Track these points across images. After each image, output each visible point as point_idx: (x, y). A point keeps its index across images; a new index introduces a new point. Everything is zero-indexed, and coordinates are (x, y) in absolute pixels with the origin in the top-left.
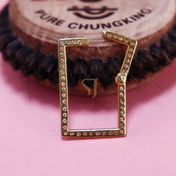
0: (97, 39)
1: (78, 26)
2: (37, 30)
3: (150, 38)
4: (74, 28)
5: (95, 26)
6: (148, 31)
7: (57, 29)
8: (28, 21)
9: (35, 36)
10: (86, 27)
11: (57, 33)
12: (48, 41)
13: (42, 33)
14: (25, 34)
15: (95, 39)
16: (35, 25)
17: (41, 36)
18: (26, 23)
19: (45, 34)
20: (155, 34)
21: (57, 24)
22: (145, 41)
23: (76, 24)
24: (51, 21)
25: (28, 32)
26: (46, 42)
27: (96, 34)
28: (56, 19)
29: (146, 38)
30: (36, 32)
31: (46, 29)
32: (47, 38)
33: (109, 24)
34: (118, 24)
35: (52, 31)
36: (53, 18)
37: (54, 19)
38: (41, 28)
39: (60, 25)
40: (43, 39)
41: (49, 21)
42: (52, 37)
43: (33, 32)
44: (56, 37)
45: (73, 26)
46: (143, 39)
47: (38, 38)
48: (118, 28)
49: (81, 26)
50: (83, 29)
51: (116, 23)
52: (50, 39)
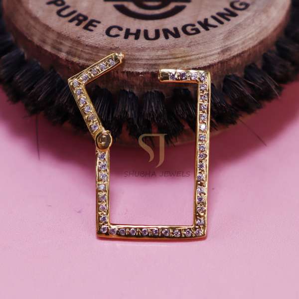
0: (156, 59)
1: (122, 33)
2: (52, 36)
3: (246, 55)
4: (117, 36)
5: (152, 34)
6: (244, 43)
7: (88, 37)
8: (36, 19)
9: (48, 48)
10: (137, 35)
11: (87, 45)
12: (70, 58)
13: (61, 43)
14: (31, 42)
15: (152, 60)
16: (48, 28)
17: (60, 50)
18: (32, 22)
19: (67, 45)
20: (254, 47)
21: (86, 28)
22: (238, 60)
23: (120, 29)
24: (76, 22)
25: (36, 40)
26: (67, 61)
27: (153, 49)
28: (85, 18)
29: (239, 55)
30: (49, 41)
31: (67, 38)
32: (68, 53)
33: (176, 29)
34: (192, 30)
35: (78, 42)
36: (80, 15)
37: (81, 18)
38: (59, 35)
39: (91, 30)
40: (63, 55)
41: (71, 21)
42: (79, 53)
43: (44, 42)
44: (85, 52)
45: (114, 32)
46: (234, 57)
47: (54, 52)
48: (191, 37)
49: (128, 33)
50: (132, 38)
51: (189, 29)
52: (74, 55)
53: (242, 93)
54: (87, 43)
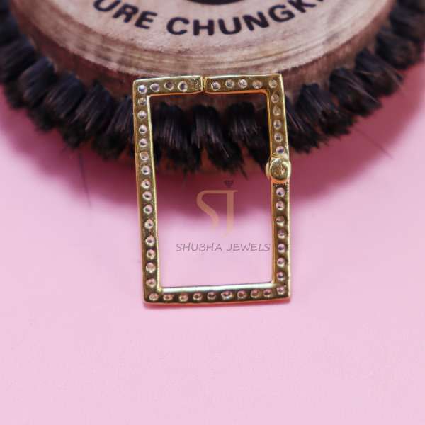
0: (242, 61)
1: (190, 27)
2: (93, 42)
3: (357, 41)
4: (183, 32)
5: (230, 26)
6: (353, 25)
7: (144, 39)
8: (67, 18)
9: (90, 57)
10: (210, 28)
11: (146, 50)
12: (124, 69)
13: (109, 50)
14: (65, 50)
15: (237, 62)
16: (87, 30)
17: (108, 59)
18: (62, 22)
19: (117, 53)
20: (367, 28)
21: (139, 24)
22: (348, 49)
23: (186, 21)
24: (123, 17)
25: (72, 46)
26: (119, 73)
27: (237, 47)
28: (135, 10)
29: (349, 42)
30: (92, 48)
31: (117, 42)
32: (121, 62)
33: (260, 15)
34: (283, 13)
35: (133, 47)
36: (126, 6)
37: (129, 10)
38: (105, 38)
39: (147, 28)
40: (113, 66)
41: (116, 16)
42: (135, 61)
43: (84, 49)
44: (143, 60)
45: (178, 26)
46: (343, 46)
47: (99, 62)
48: (283, 24)
49: (197, 28)
50: (204, 33)
51: (278, 12)
52: (129, 65)
53: (357, 92)
54: (145, 47)
